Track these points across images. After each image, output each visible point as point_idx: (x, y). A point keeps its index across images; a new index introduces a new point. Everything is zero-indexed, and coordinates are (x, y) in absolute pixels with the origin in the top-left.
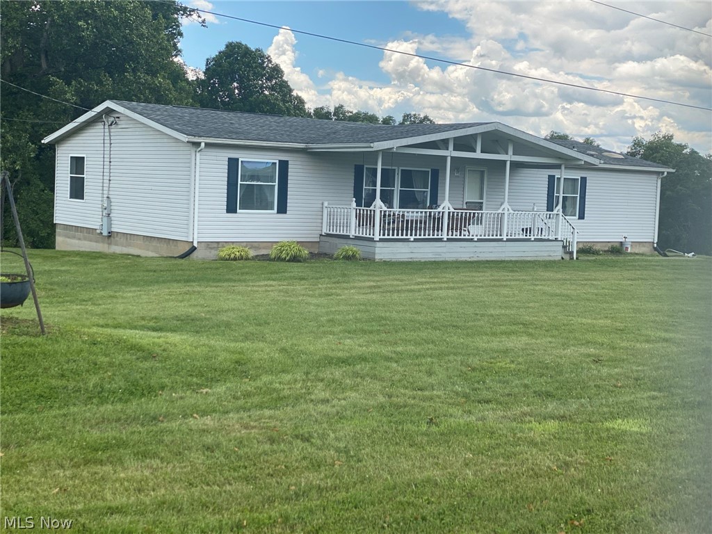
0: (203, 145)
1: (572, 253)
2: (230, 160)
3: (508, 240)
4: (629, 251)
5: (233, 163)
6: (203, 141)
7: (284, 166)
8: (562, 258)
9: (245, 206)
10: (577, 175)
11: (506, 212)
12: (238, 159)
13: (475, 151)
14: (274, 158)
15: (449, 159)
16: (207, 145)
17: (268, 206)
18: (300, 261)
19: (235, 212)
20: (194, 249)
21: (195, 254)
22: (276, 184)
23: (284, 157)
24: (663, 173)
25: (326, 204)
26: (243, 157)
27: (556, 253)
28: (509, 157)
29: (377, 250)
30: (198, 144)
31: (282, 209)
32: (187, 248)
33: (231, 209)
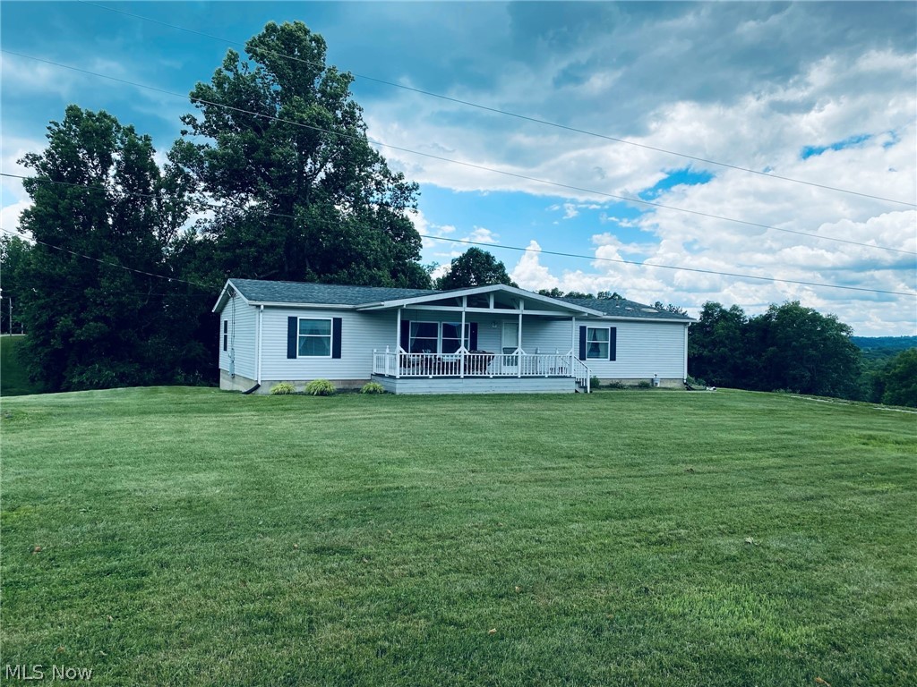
0: (262, 307)
1: (586, 388)
2: (290, 318)
3: (522, 377)
4: (658, 386)
5: (292, 321)
6: (262, 304)
7: (338, 322)
8: (576, 391)
9: (305, 352)
10: (608, 326)
11: (520, 355)
12: (296, 318)
13: (488, 307)
14: (330, 316)
15: (464, 314)
16: (266, 307)
17: (324, 352)
18: (326, 395)
19: (295, 357)
20: (258, 386)
21: (259, 391)
22: (331, 336)
23: (337, 315)
24: (688, 323)
25: (375, 351)
26: (301, 315)
27: (570, 387)
28: (521, 311)
29: (397, 386)
30: (259, 307)
31: (337, 354)
32: (254, 385)
33: (291, 355)
